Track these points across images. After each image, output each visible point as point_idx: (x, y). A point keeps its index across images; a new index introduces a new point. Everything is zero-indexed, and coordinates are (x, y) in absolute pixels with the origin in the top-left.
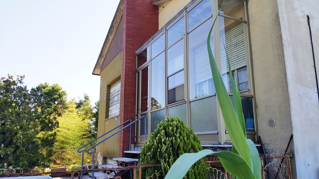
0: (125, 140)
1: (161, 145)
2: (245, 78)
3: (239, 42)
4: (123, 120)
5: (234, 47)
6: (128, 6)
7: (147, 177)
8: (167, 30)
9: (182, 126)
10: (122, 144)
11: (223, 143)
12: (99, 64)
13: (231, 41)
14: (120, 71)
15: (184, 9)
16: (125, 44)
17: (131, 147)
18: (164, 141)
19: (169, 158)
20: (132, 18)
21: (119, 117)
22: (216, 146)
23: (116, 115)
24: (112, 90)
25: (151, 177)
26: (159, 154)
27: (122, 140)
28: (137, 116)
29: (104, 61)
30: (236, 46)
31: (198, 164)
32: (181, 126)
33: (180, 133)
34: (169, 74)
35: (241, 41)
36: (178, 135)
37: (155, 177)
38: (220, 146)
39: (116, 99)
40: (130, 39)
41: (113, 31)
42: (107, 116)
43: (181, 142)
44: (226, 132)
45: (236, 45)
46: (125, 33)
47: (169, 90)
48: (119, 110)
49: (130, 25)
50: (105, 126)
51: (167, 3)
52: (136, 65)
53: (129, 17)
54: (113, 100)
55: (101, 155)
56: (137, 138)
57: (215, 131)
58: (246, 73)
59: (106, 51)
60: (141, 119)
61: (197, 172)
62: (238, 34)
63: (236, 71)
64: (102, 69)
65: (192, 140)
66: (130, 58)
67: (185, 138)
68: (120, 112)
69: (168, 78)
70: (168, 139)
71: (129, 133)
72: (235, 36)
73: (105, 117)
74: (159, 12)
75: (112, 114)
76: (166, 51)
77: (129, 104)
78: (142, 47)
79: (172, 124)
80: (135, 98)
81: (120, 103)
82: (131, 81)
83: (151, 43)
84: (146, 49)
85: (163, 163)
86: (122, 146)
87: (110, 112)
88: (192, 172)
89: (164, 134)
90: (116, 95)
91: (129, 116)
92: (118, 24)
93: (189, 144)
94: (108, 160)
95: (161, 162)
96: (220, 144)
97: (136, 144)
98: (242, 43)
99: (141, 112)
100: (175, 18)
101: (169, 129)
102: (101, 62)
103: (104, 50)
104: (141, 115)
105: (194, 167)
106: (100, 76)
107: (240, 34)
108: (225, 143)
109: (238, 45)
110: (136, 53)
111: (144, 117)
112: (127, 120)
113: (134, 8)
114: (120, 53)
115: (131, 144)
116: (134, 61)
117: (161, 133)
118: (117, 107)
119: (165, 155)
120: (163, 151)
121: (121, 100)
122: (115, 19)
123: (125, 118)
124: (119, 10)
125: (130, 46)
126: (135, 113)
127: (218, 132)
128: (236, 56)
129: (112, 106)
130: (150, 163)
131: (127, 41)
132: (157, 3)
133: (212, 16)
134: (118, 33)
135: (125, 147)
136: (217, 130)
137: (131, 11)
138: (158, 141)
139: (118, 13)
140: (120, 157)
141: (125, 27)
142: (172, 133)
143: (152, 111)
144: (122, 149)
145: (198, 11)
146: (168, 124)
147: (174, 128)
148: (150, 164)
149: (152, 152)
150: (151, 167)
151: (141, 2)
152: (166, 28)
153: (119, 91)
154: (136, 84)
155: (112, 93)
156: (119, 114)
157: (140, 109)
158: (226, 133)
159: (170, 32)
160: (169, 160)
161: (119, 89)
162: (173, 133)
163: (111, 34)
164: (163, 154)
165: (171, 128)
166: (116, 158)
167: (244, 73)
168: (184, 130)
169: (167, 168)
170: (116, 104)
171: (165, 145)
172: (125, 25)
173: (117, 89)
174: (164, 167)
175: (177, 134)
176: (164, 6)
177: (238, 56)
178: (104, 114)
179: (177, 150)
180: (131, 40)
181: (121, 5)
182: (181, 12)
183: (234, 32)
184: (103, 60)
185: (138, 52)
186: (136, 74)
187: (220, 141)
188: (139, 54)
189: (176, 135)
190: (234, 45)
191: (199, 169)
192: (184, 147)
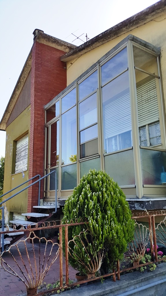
0: (34, 195)
1: (88, 201)
2: (156, 133)
3: (150, 98)
4: (32, 175)
5: (145, 102)
6: (36, 61)
7: (74, 236)
8: (78, 84)
9: (108, 179)
10: (31, 199)
11: (140, 197)
12: (5, 120)
13: (142, 97)
14: (27, 126)
15: (97, 62)
16: (34, 99)
17: (40, 202)
18: (90, 196)
19: (97, 215)
20: (41, 73)
21: (27, 172)
22: (134, 200)
23: (23, 170)
24: (19, 145)
25: (78, 236)
26: (87, 211)
27: (31, 195)
28: (47, 171)
29: (10, 117)
30: (147, 102)
31: (126, 221)
32: (106, 180)
33: (106, 187)
34: (81, 128)
35: (153, 97)
36: (104, 190)
37: (82, 236)
38: (138, 200)
39: (23, 154)
40: (38, 94)
41: (20, 86)
42: (13, 171)
43: (108, 197)
44: (143, 185)
45: (148, 100)
46: (34, 88)
47: (81, 144)
48: (27, 165)
49: (39, 79)
50: (11, 181)
51: (75, 60)
52: (45, 120)
53: (38, 72)
54: (20, 155)
55: (7, 210)
56: (46, 193)
57: (132, 185)
58: (158, 128)
59: (12, 106)
60: (50, 174)
61: (125, 229)
62: (150, 90)
63: (147, 127)
64: (8, 124)
65: (119, 195)
66: (39, 112)
67: (112, 193)
68: (28, 167)
69: (80, 132)
70: (95, 194)
71: (38, 188)
72: (146, 92)
73: (11, 172)
74: (67, 69)
75: (18, 169)
76: (77, 105)
77: (38, 159)
78: (51, 102)
79: (97, 177)
80: (44, 153)
81: (28, 158)
82: (40, 135)
83: (61, 98)
84: (55, 104)
85: (91, 221)
86: (31, 202)
87: (16, 167)
88: (121, 229)
89: (90, 189)
90: (23, 151)
91: (38, 171)
92: (25, 79)
93: (116, 199)
94: (14, 215)
95: (89, 219)
96: (138, 198)
97: (45, 199)
98: (154, 98)
99: (50, 167)
100: (87, 72)
101: (93, 183)
102: (7, 118)
103: (11, 105)
104: (51, 170)
105: (122, 224)
106: (6, 132)
107: (152, 90)
108: (143, 197)
109: (149, 101)
110: (45, 108)
111: (55, 172)
112: (36, 175)
113: (42, 63)
114: (27, 108)
115: (40, 199)
116: (43, 115)
117: (86, 187)
118: (24, 162)
119: (92, 212)
120: (91, 208)
121: (29, 154)
122: (23, 74)
123: (34, 173)
124: (27, 65)
125: (39, 101)
126: (44, 168)
127: (135, 186)
128: (148, 112)
129: (18, 162)
130: (76, 220)
131: (35, 96)
132: (65, 59)
133: (128, 69)
134: (25, 88)
135: (34, 202)
136: (135, 184)
137: (40, 66)
138: (84, 197)
139: (26, 69)
140: (28, 212)
141: (33, 81)
142: (97, 187)
143: (62, 166)
144: (30, 204)
145: (111, 65)
146: (92, 177)
147: (99, 181)
148: (76, 222)
149: (77, 209)
150: (78, 226)
151: (50, 58)
152: (78, 82)
153: (26, 146)
154: (44, 139)
155: (19, 148)
156: (26, 169)
157: (50, 163)
158: (143, 187)
159: (81, 87)
160: (97, 217)
161: (26, 144)
162: (99, 187)
163: (18, 89)
164: (91, 210)
165: (96, 182)
166: (25, 214)
167: (156, 128)
168: (110, 184)
169: (96, 226)
170: (23, 160)
171: (92, 201)
172: (33, 79)
173: (25, 144)
174: (93, 225)
175: (103, 188)
176: (72, 63)
177: (150, 111)
178: (11, 170)
179: (104, 205)
180: (40, 94)
181: (30, 60)
182: (94, 65)
183: (144, 87)
184: (9, 115)
185: (47, 106)
186: (45, 129)
187: (137, 195)
188: (48, 109)
189: (102, 190)
190: (145, 100)
191: (127, 226)
192: (111, 202)
